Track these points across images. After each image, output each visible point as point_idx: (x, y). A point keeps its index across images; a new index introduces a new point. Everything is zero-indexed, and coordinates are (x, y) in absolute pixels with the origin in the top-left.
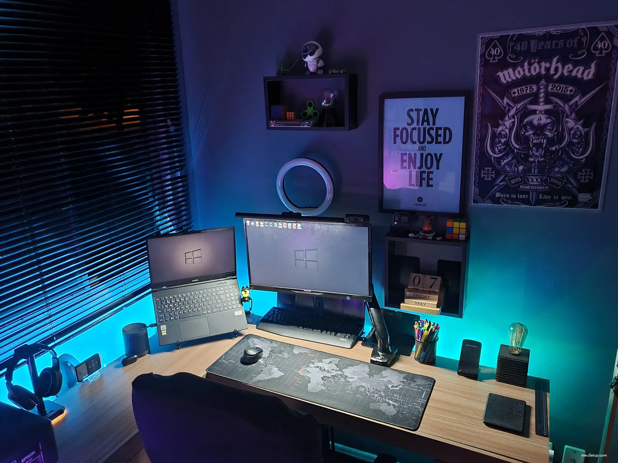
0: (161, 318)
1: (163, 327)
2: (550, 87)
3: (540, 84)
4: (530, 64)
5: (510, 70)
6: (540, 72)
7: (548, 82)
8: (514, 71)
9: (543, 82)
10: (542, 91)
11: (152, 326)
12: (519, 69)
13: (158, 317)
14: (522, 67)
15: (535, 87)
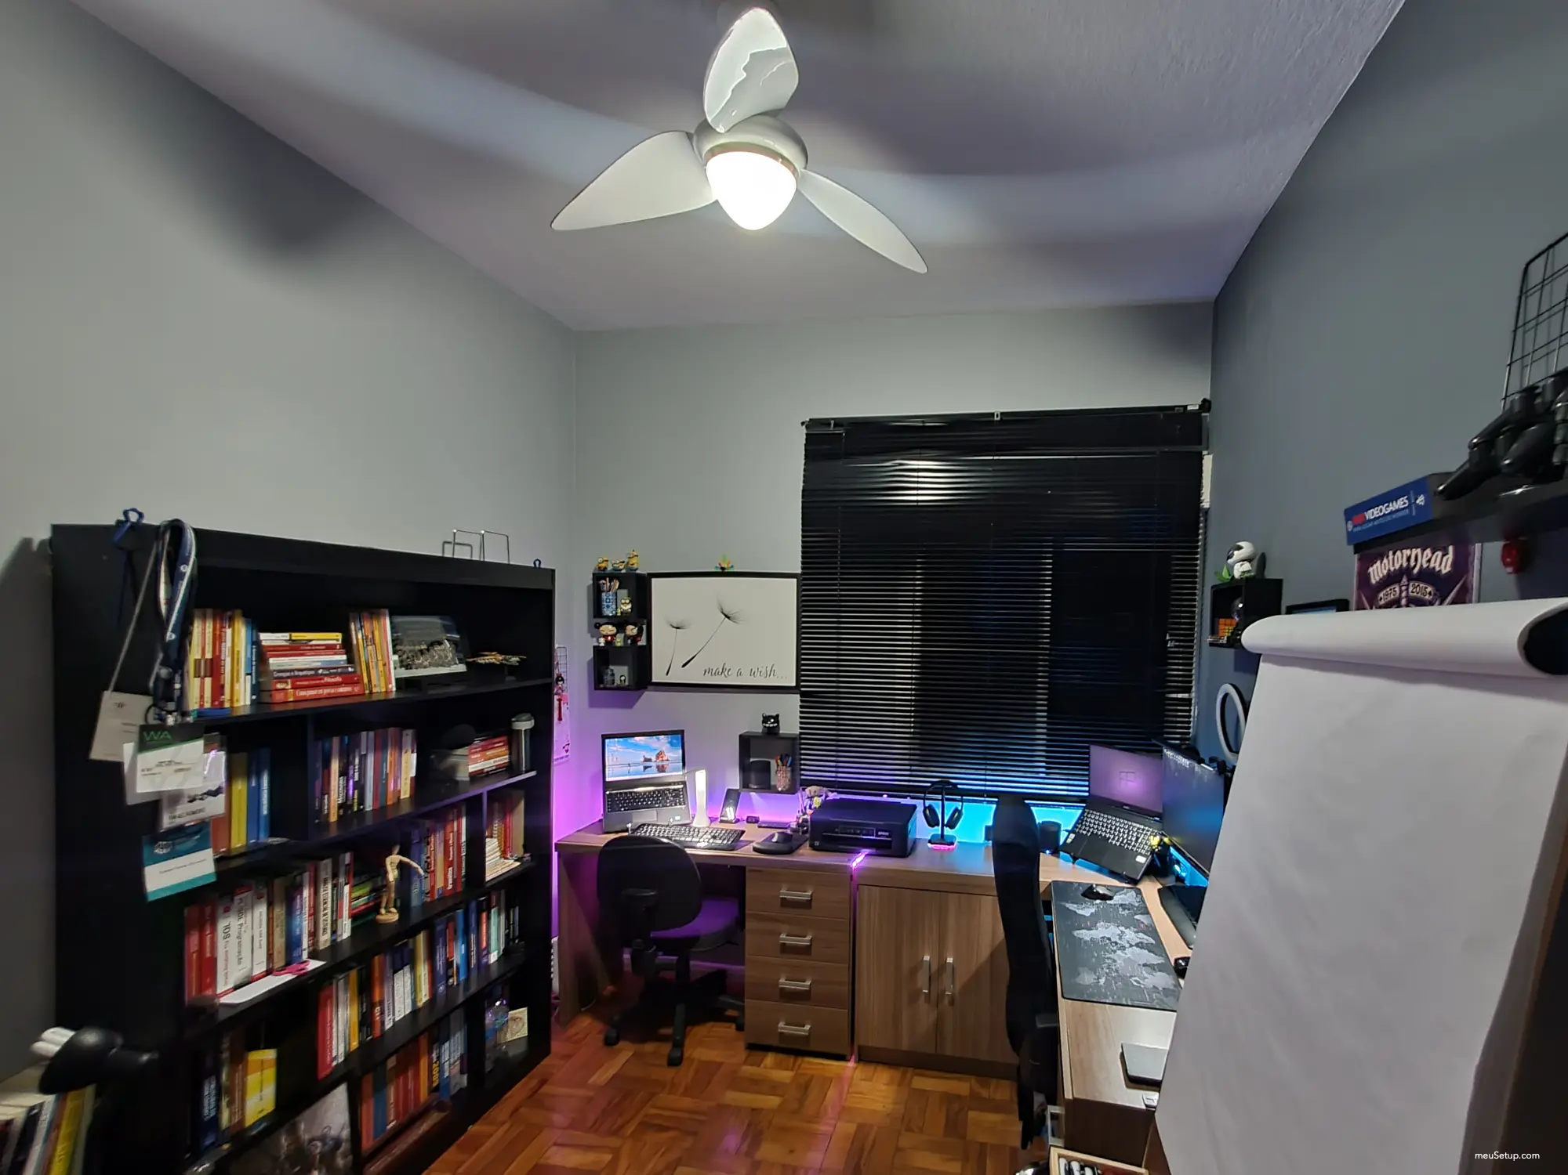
0: (1077, 828)
1: (1072, 836)
2: (1411, 589)
3: (1402, 582)
4: (1394, 554)
5: (1379, 562)
6: (1401, 565)
7: (1409, 580)
8: (1381, 563)
9: (1404, 580)
10: (1404, 594)
11: (1067, 831)
12: (1385, 561)
13: (1075, 826)
14: (1388, 557)
15: (1397, 589)
